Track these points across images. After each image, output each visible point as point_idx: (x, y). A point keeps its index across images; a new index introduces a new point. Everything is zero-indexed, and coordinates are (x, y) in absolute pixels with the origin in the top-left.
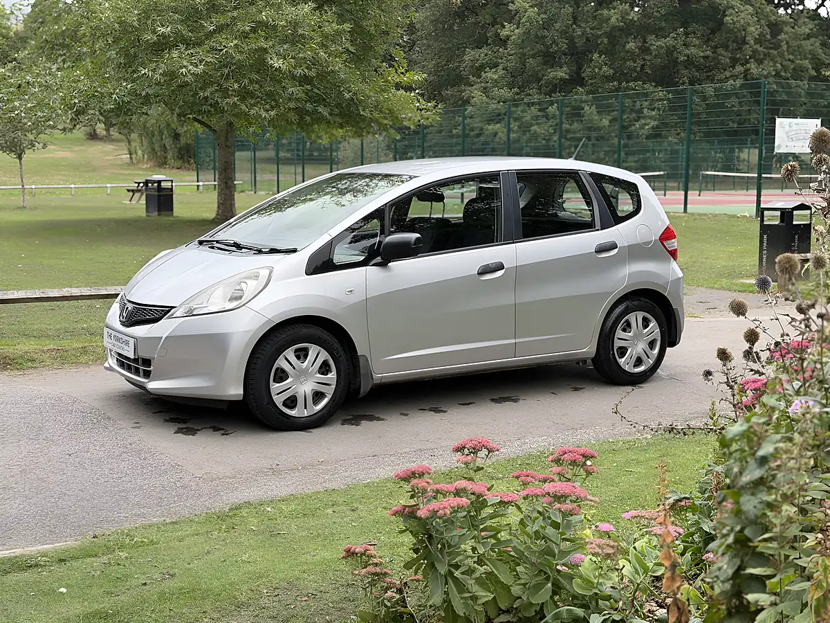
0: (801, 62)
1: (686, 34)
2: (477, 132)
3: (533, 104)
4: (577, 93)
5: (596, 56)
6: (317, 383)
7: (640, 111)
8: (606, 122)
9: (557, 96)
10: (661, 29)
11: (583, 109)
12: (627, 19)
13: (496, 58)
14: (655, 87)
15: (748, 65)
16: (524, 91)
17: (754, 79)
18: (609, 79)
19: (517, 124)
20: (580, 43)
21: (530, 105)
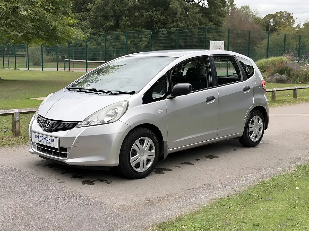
0: (195, 22)
1: (156, 11)
2: (79, 45)
3: (101, 35)
4: (117, 31)
5: (124, 17)
6: (148, 155)
7: (141, 38)
8: (129, 42)
9: (110, 32)
10: (147, 8)
11: (120, 37)
12: (135, 4)
13: (85, 16)
14: (146, 30)
15: (178, 23)
16: (97, 30)
17: (180, 28)
18: (129, 26)
19: (95, 42)
20: (118, 12)
21: (100, 35)
